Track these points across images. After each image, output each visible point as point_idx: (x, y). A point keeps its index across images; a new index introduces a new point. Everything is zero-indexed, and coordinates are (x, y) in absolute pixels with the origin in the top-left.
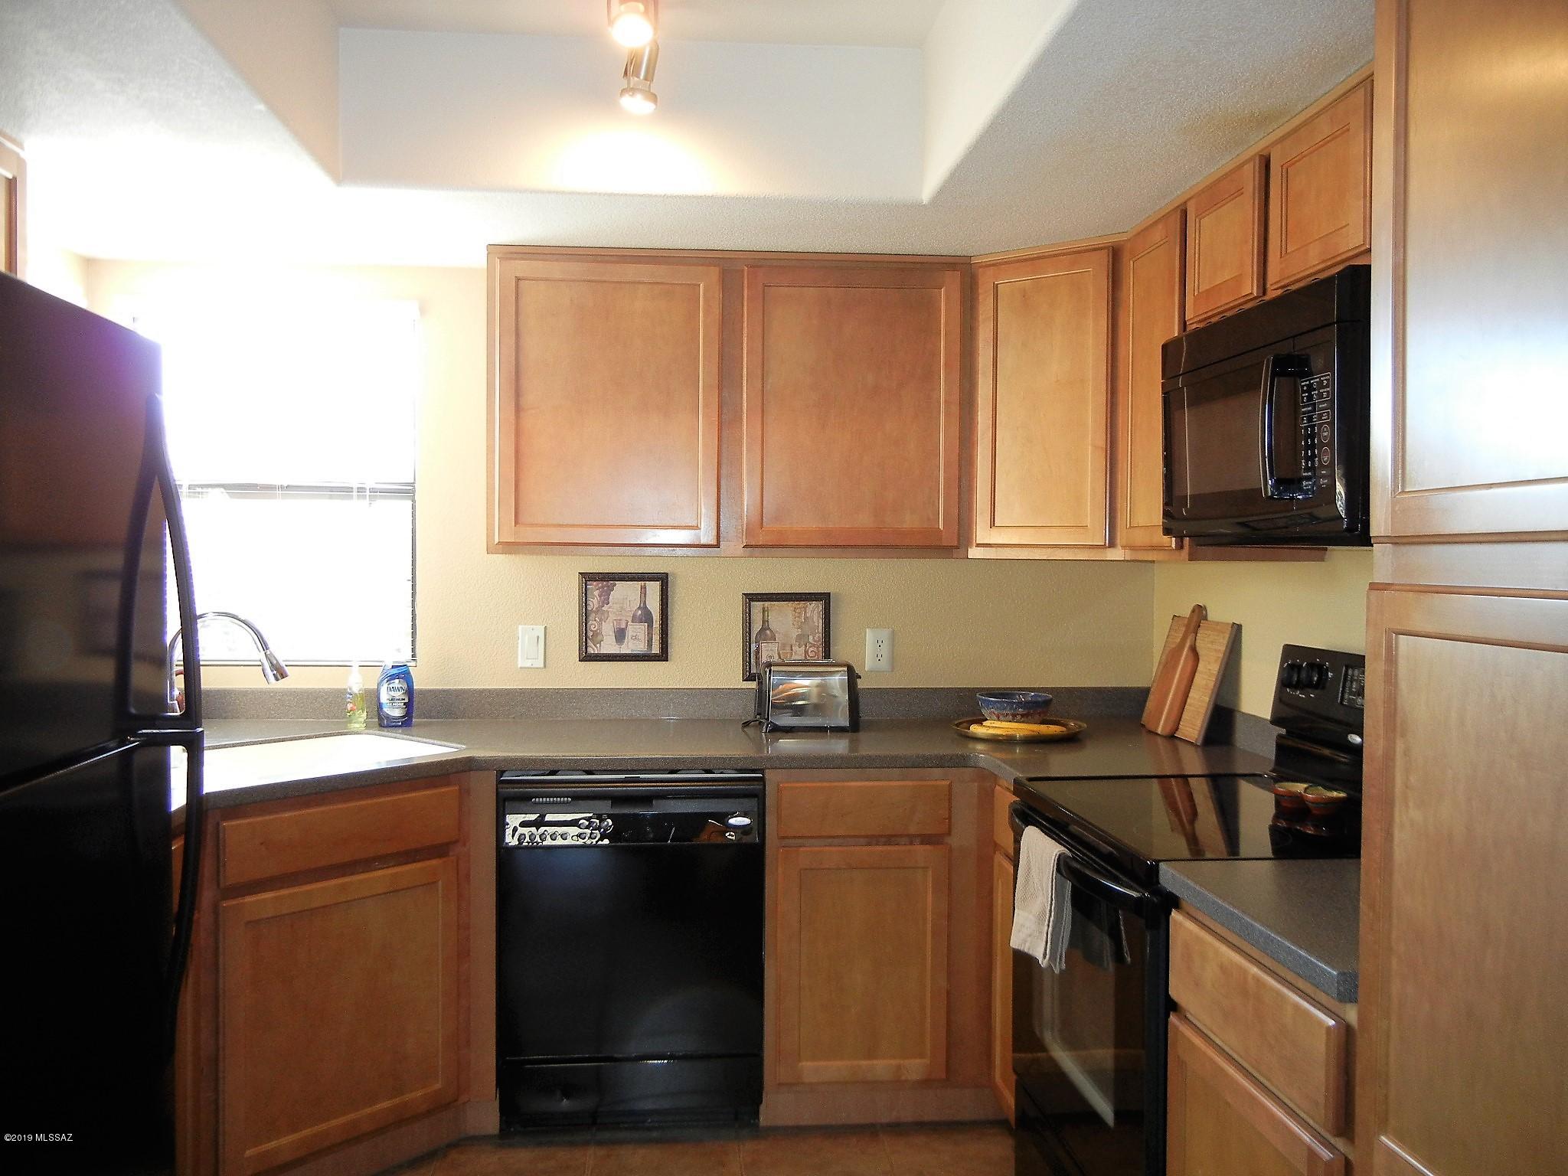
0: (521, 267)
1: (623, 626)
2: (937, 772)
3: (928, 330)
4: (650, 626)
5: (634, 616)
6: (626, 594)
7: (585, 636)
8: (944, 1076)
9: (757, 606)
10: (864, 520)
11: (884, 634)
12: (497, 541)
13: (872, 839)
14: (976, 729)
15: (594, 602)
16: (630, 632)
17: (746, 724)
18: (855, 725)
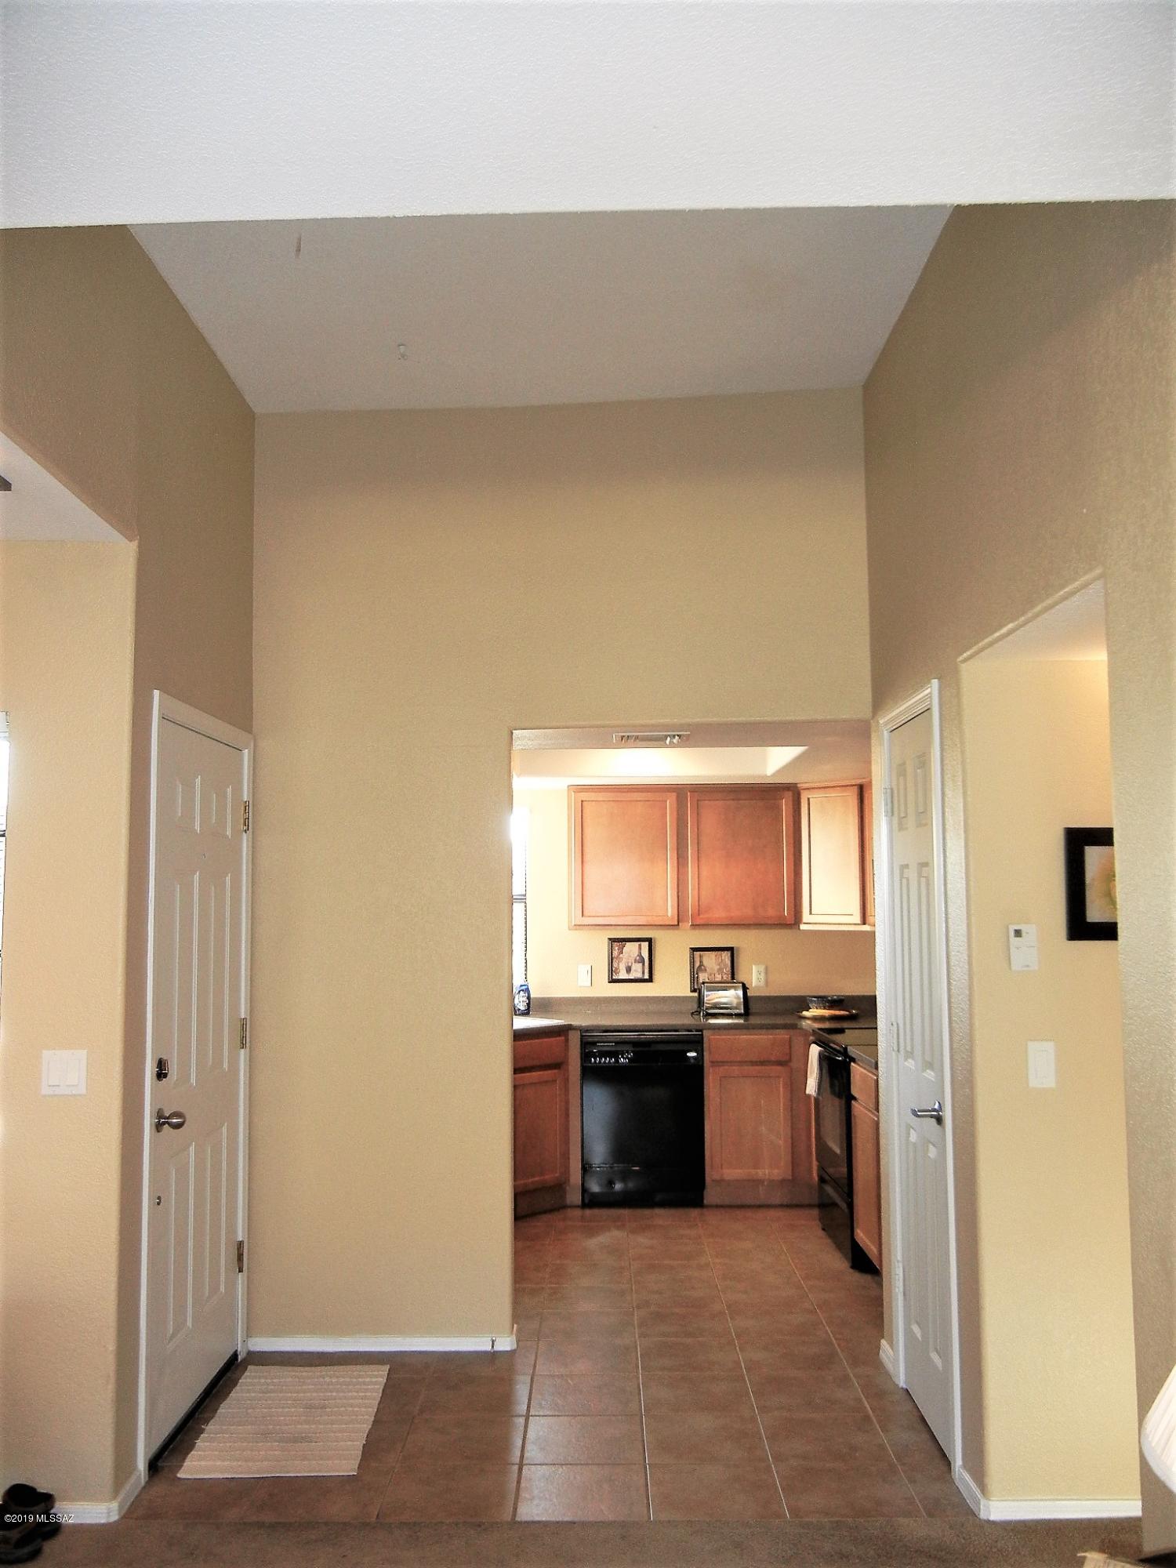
0: (584, 796)
1: (630, 964)
2: (782, 1031)
3: (778, 819)
4: (644, 965)
5: (635, 960)
6: (631, 949)
7: (612, 970)
8: (791, 1178)
9: (697, 954)
10: (748, 912)
11: (762, 968)
12: (573, 924)
13: (753, 1063)
14: (805, 1013)
15: (615, 953)
16: (633, 968)
17: (692, 1014)
18: (747, 1013)
